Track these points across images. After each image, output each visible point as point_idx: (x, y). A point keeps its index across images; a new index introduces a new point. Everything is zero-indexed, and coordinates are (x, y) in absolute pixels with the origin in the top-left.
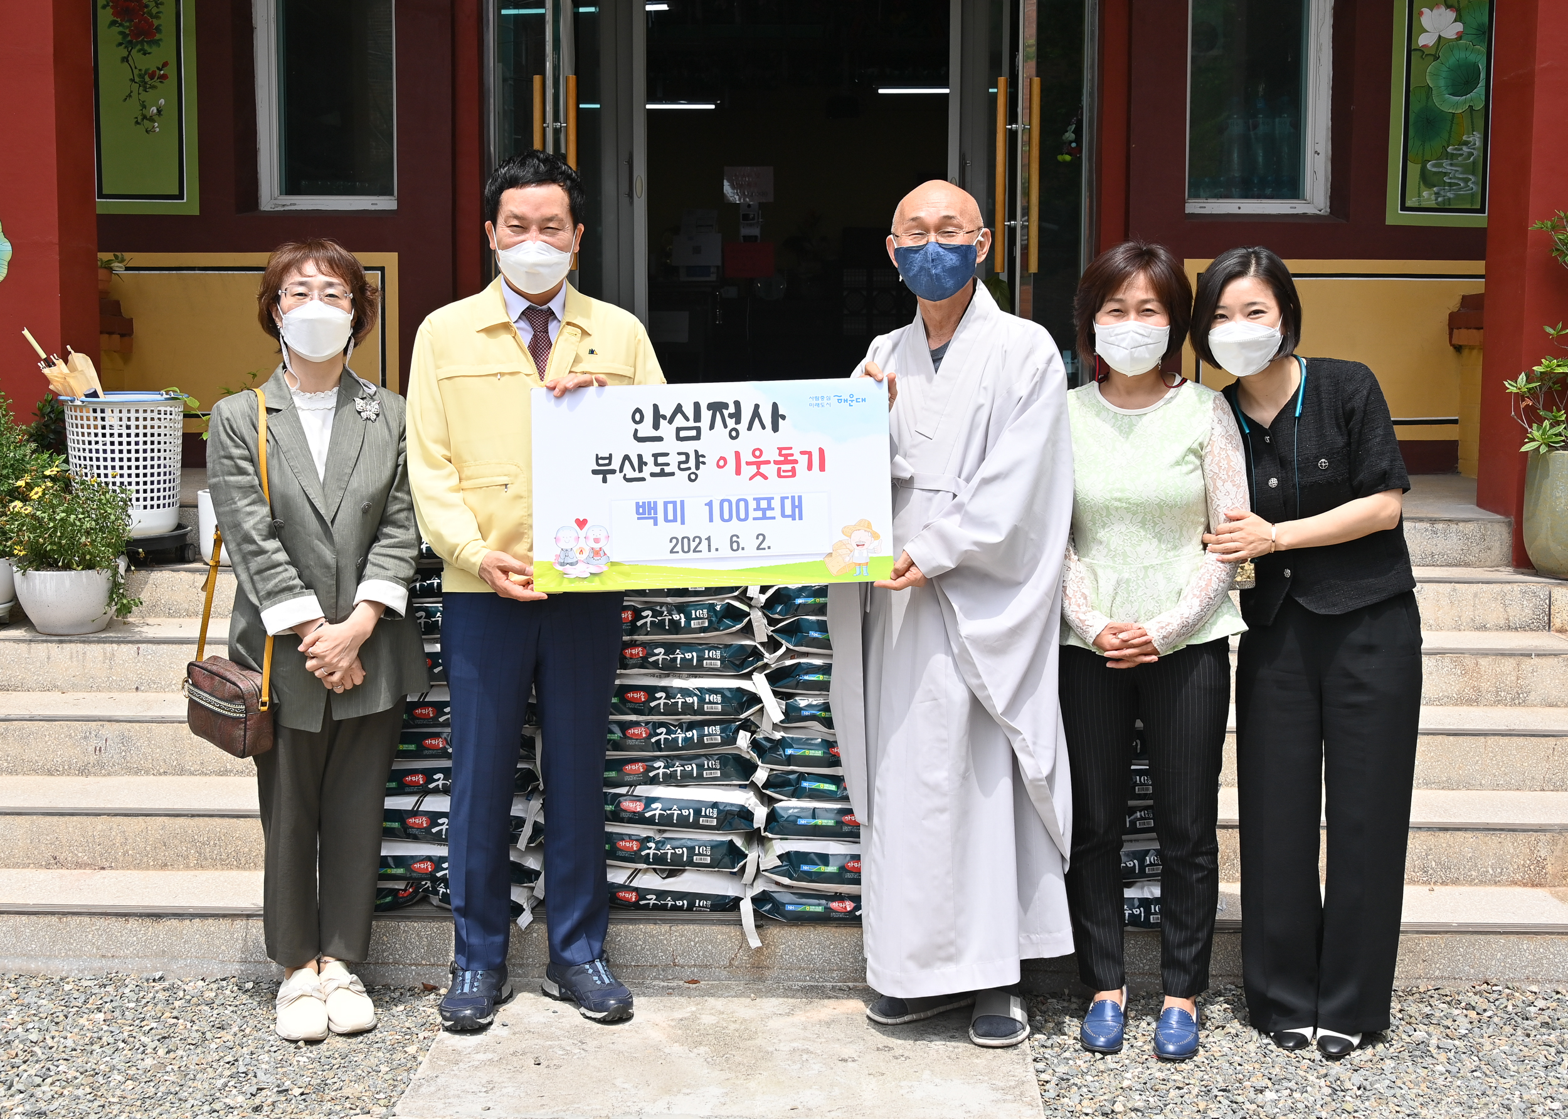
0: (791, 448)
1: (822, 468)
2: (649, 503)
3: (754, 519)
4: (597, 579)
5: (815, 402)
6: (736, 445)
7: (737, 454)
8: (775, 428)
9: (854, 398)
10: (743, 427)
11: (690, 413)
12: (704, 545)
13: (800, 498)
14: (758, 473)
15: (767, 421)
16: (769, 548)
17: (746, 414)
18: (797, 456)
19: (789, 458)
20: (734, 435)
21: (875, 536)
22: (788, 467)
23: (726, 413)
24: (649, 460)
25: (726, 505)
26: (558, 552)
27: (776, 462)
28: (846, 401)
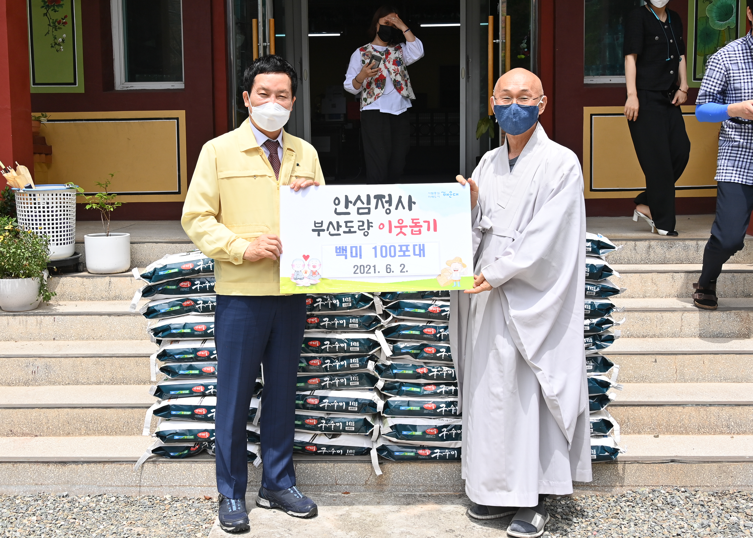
0: (418, 219)
1: (435, 230)
2: (343, 247)
3: (399, 256)
4: (314, 287)
5: (431, 195)
6: (389, 217)
7: (390, 222)
8: (410, 209)
9: (452, 194)
10: (393, 208)
11: (365, 201)
12: (372, 269)
13: (423, 245)
14: (401, 232)
15: (406, 204)
16: (407, 271)
17: (395, 201)
18: (422, 223)
19: (418, 224)
20: (388, 212)
21: (464, 266)
22: (417, 229)
23: (384, 200)
24: (342, 224)
25: (384, 248)
26: (293, 272)
27: (411, 227)
28: (448, 195)
